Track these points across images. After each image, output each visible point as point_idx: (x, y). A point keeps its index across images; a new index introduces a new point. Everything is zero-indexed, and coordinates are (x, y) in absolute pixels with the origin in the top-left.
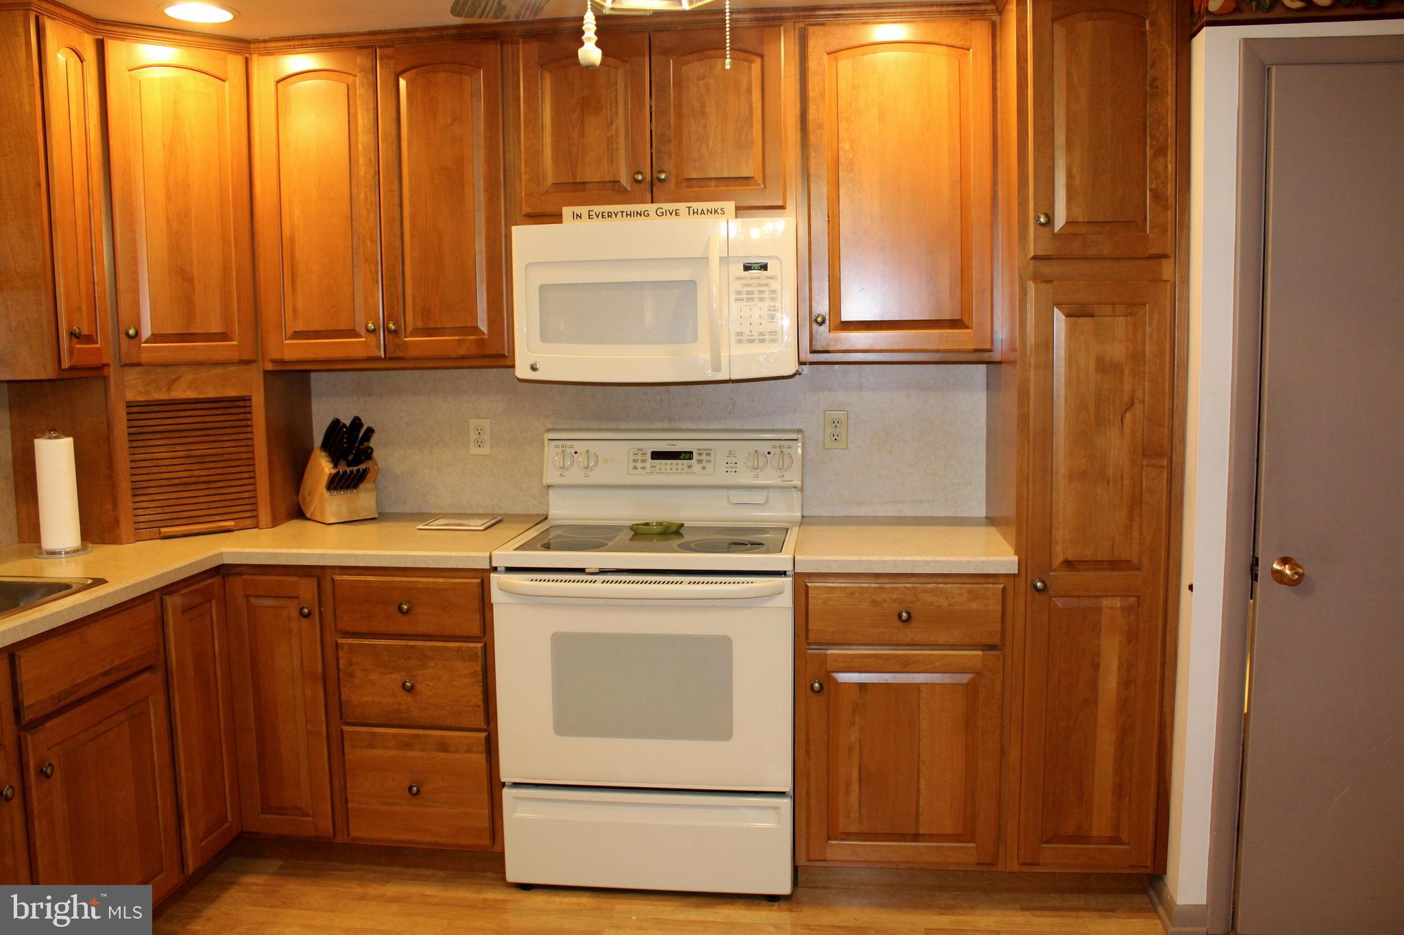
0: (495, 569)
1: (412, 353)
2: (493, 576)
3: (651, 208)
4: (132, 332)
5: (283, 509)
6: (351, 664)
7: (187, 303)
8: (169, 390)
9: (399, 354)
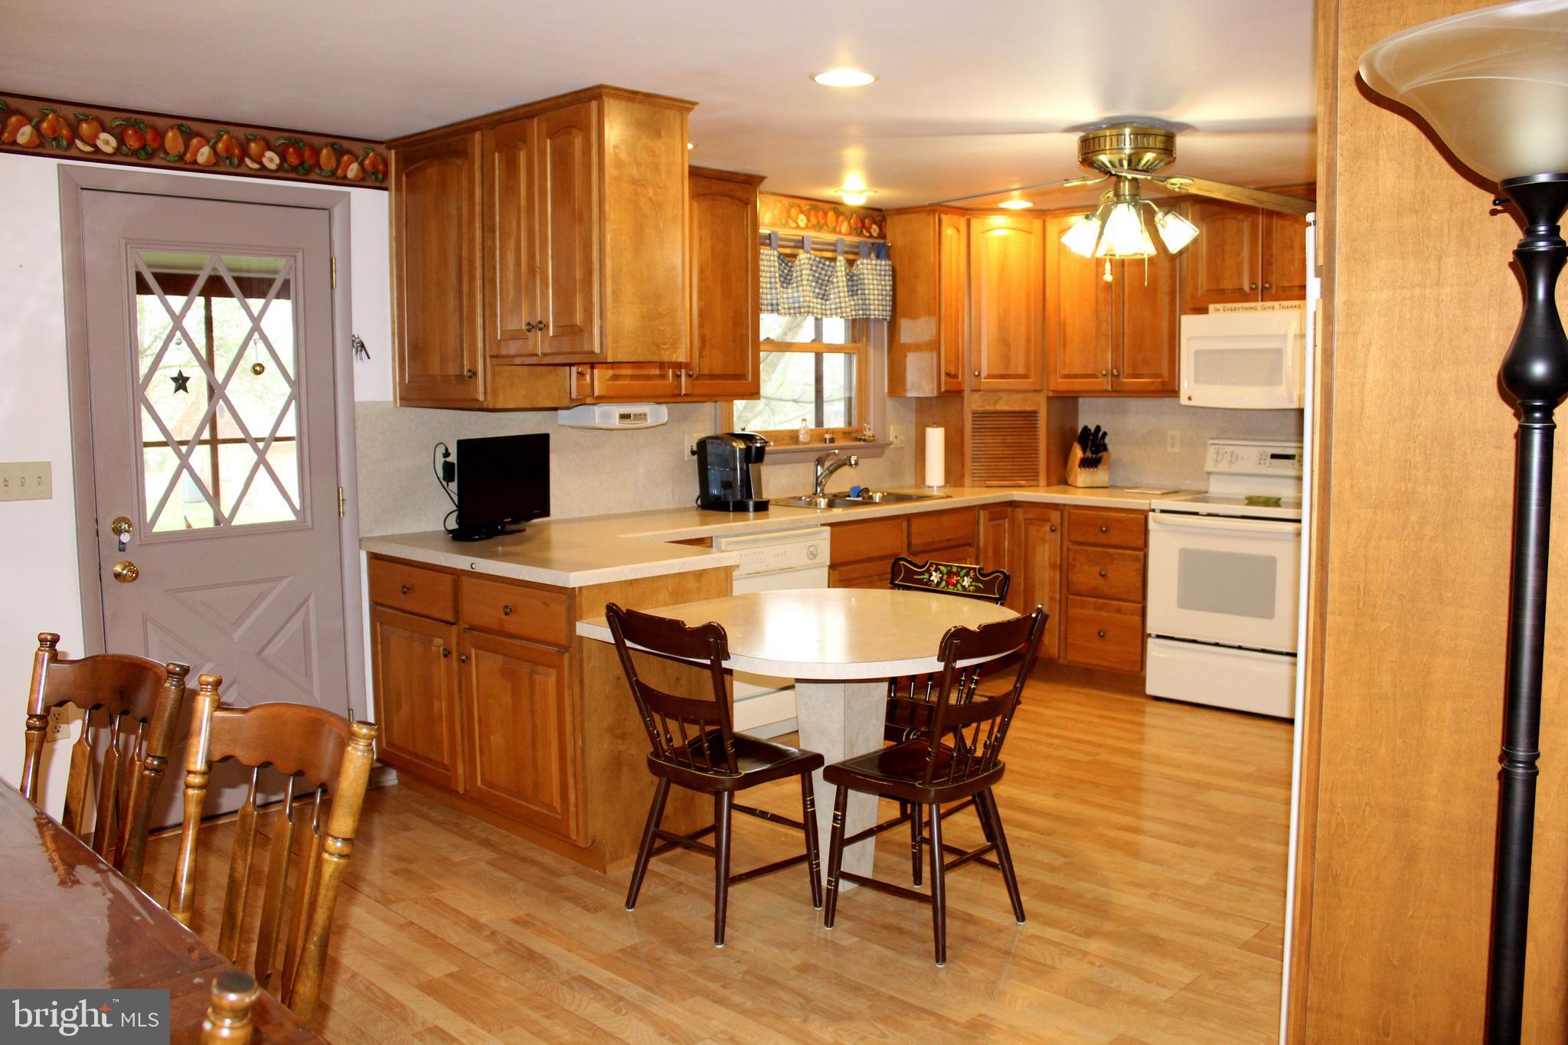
0: (1153, 511)
1: (1126, 388)
2: (1151, 514)
3: (1259, 304)
4: (977, 373)
5: (1054, 479)
6: (1074, 559)
7: (1006, 357)
8: (994, 405)
9: (1119, 389)
